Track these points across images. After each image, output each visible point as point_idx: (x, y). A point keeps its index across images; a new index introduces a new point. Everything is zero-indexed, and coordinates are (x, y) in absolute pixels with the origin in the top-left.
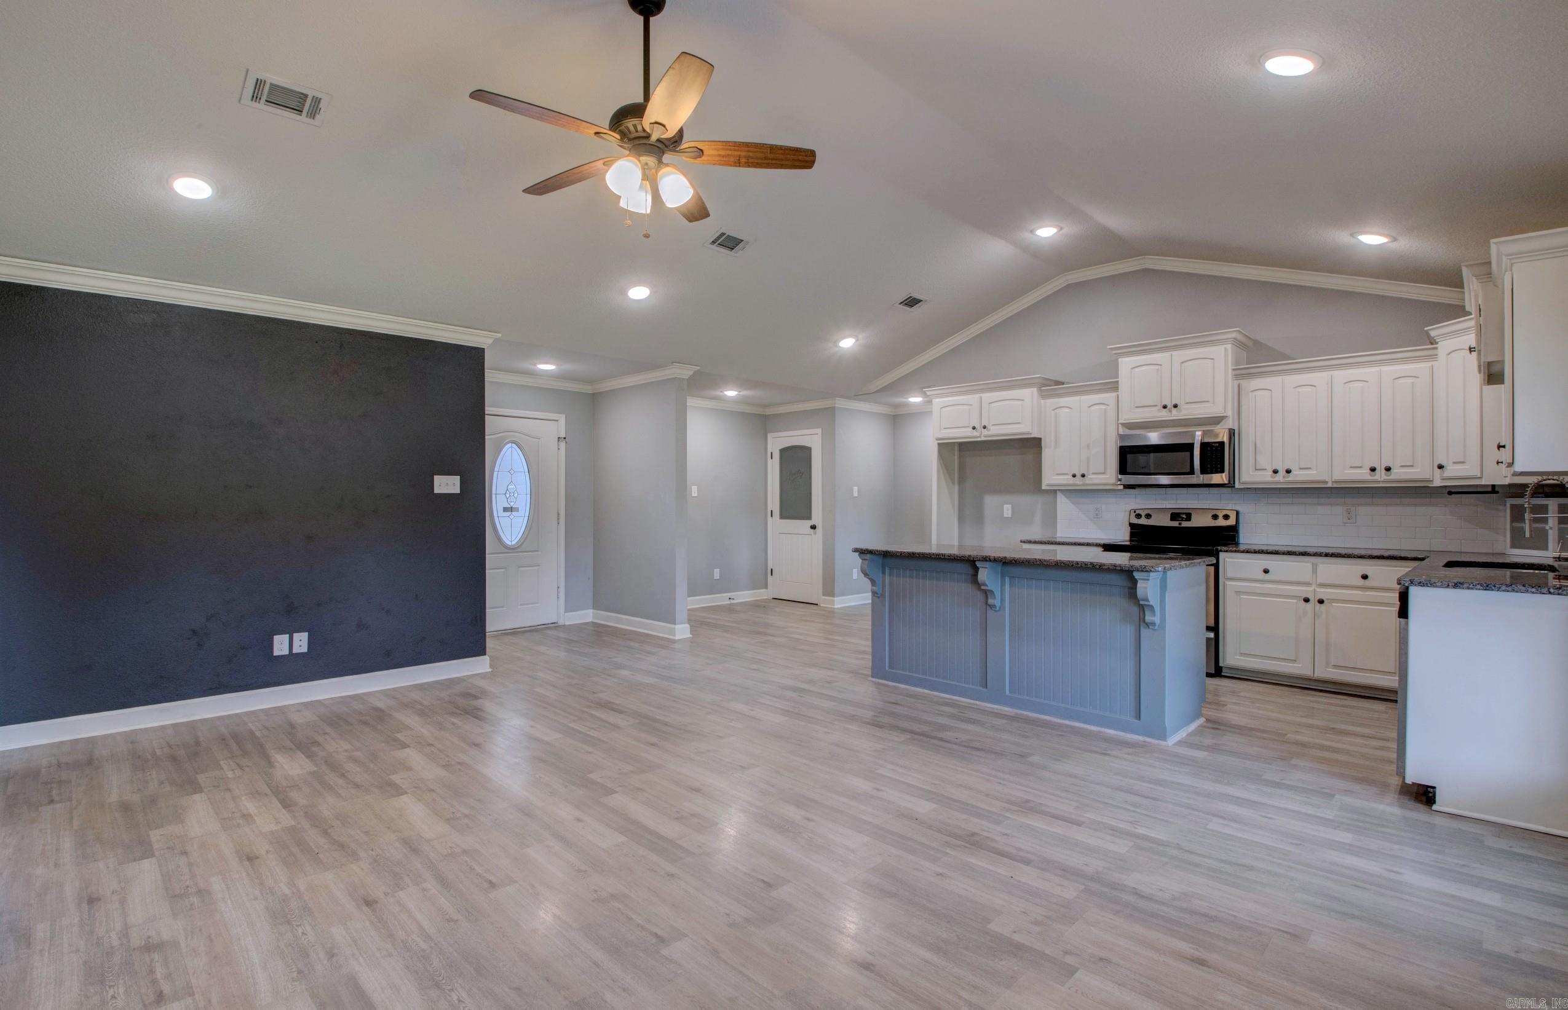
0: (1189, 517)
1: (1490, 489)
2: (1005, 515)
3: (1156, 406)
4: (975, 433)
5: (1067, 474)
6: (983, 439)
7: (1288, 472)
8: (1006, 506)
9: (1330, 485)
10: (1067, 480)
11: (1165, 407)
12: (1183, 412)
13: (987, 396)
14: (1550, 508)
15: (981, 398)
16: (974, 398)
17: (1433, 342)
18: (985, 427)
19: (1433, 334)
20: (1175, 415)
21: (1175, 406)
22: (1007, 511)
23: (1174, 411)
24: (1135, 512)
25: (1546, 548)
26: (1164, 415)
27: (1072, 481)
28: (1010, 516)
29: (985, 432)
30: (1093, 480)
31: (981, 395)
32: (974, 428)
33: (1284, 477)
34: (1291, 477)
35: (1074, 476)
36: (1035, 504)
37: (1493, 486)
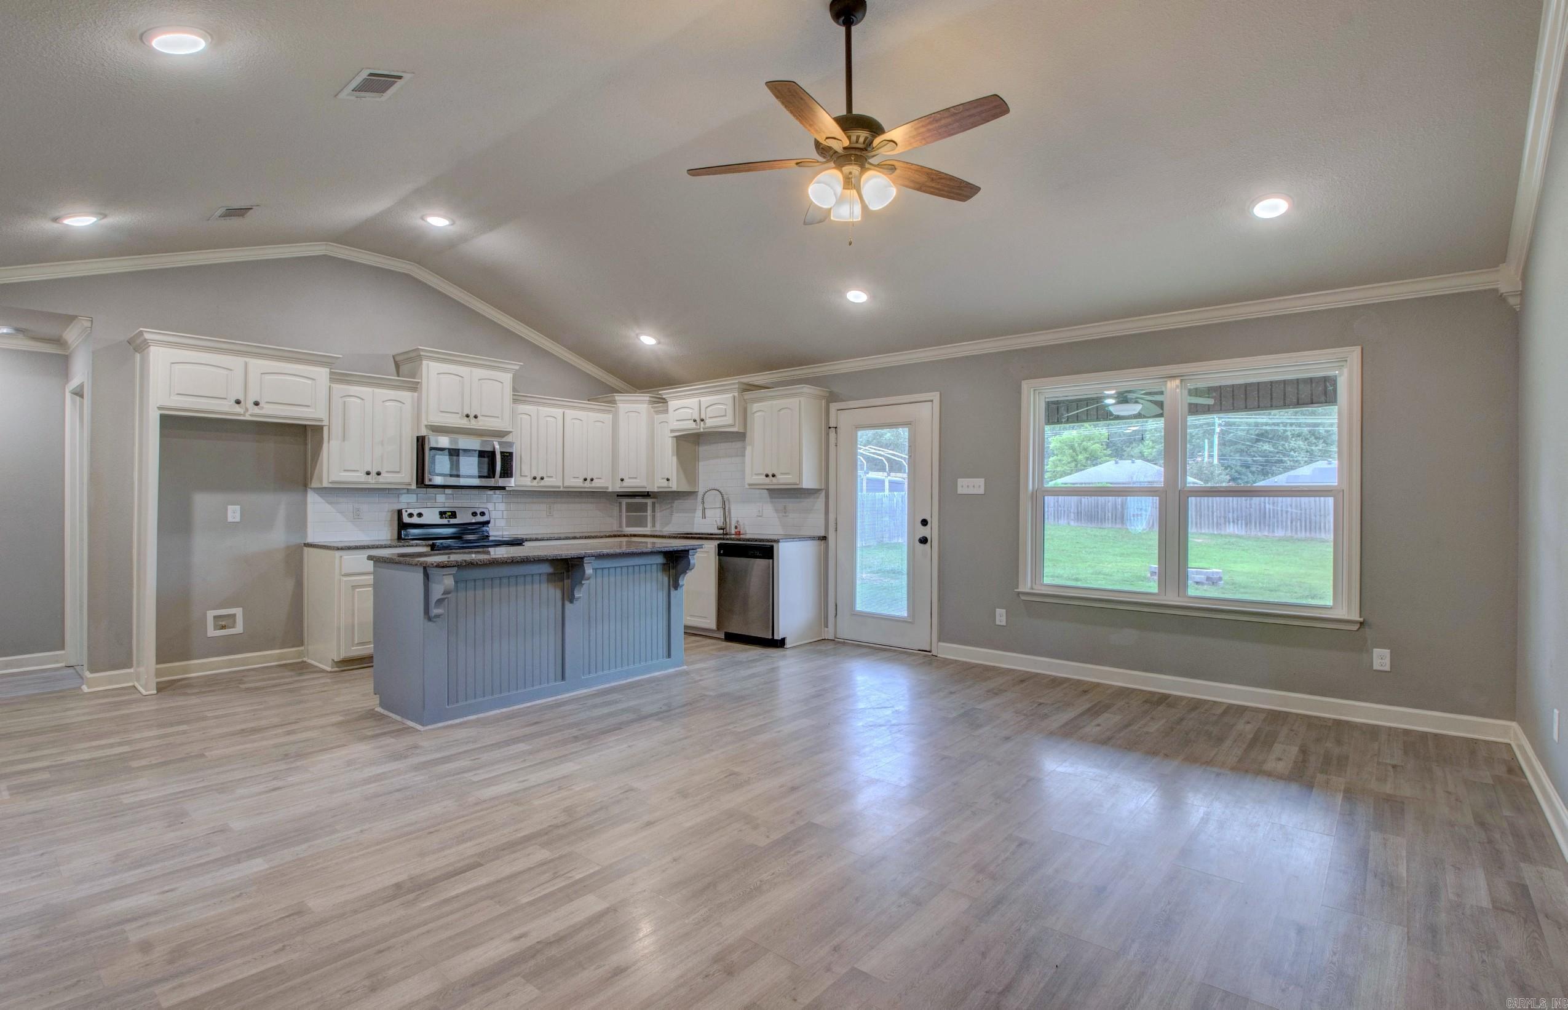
0: (454, 515)
1: (646, 494)
2: (230, 519)
3: (458, 413)
4: (238, 409)
5: (357, 471)
6: (248, 418)
7: (542, 478)
8: (230, 508)
9: (561, 489)
10: (357, 477)
11: (467, 416)
12: (480, 423)
13: (258, 365)
14: (649, 504)
15: (246, 364)
16: (236, 362)
17: (614, 402)
18: (257, 404)
19: (617, 398)
20: (473, 424)
21: (476, 417)
22: (234, 513)
23: (473, 421)
24: (406, 511)
25: (646, 526)
26: (464, 423)
27: (363, 478)
28: (238, 519)
29: (256, 410)
30: (387, 478)
31: (247, 360)
32: (238, 402)
33: (538, 483)
34: (543, 483)
35: (368, 473)
36: (281, 503)
37: (648, 492)
